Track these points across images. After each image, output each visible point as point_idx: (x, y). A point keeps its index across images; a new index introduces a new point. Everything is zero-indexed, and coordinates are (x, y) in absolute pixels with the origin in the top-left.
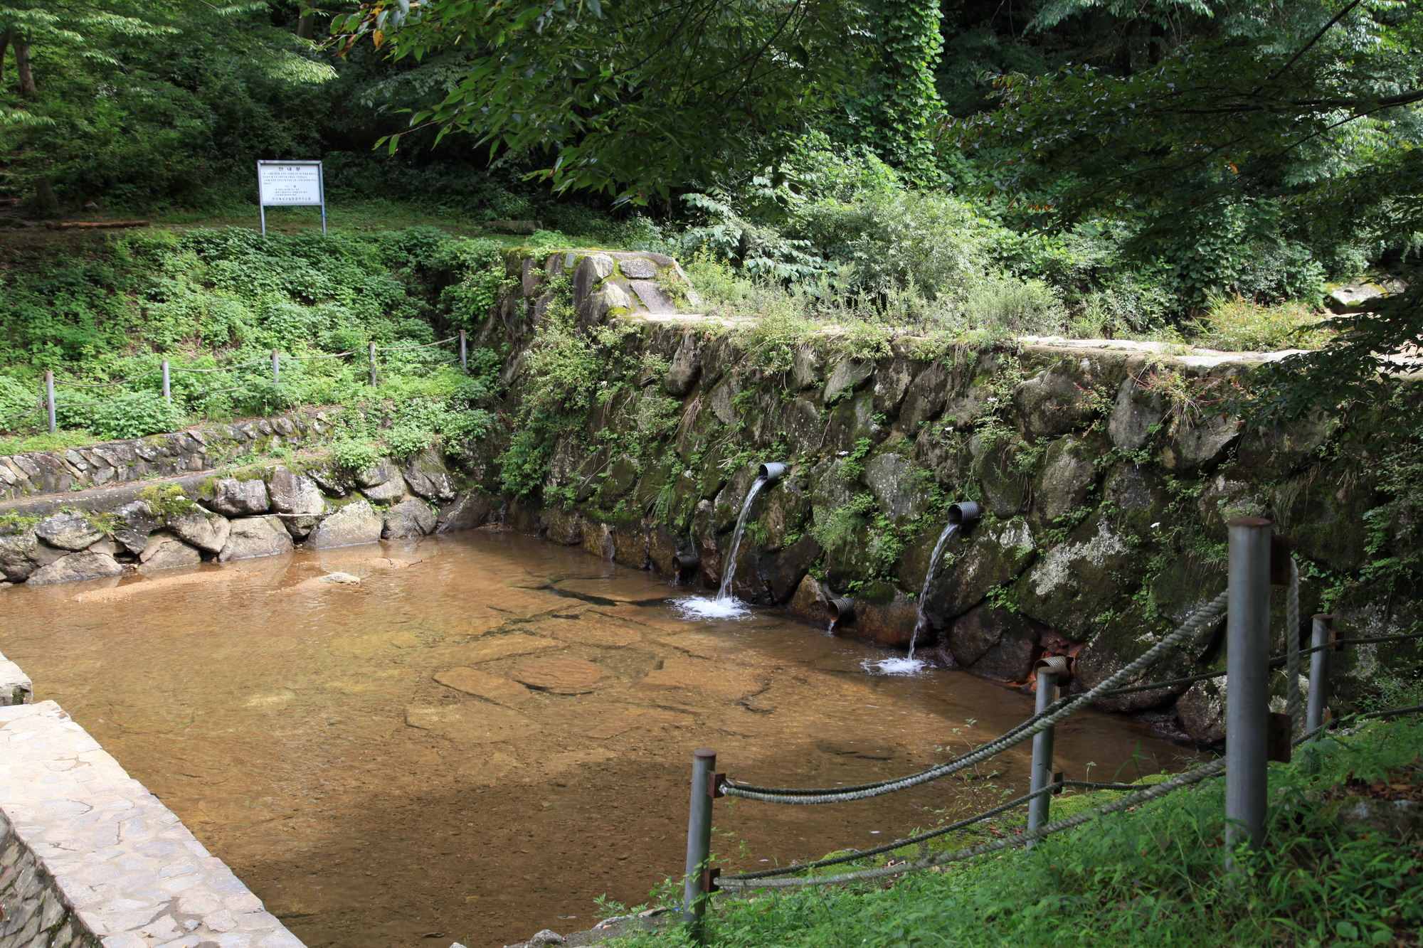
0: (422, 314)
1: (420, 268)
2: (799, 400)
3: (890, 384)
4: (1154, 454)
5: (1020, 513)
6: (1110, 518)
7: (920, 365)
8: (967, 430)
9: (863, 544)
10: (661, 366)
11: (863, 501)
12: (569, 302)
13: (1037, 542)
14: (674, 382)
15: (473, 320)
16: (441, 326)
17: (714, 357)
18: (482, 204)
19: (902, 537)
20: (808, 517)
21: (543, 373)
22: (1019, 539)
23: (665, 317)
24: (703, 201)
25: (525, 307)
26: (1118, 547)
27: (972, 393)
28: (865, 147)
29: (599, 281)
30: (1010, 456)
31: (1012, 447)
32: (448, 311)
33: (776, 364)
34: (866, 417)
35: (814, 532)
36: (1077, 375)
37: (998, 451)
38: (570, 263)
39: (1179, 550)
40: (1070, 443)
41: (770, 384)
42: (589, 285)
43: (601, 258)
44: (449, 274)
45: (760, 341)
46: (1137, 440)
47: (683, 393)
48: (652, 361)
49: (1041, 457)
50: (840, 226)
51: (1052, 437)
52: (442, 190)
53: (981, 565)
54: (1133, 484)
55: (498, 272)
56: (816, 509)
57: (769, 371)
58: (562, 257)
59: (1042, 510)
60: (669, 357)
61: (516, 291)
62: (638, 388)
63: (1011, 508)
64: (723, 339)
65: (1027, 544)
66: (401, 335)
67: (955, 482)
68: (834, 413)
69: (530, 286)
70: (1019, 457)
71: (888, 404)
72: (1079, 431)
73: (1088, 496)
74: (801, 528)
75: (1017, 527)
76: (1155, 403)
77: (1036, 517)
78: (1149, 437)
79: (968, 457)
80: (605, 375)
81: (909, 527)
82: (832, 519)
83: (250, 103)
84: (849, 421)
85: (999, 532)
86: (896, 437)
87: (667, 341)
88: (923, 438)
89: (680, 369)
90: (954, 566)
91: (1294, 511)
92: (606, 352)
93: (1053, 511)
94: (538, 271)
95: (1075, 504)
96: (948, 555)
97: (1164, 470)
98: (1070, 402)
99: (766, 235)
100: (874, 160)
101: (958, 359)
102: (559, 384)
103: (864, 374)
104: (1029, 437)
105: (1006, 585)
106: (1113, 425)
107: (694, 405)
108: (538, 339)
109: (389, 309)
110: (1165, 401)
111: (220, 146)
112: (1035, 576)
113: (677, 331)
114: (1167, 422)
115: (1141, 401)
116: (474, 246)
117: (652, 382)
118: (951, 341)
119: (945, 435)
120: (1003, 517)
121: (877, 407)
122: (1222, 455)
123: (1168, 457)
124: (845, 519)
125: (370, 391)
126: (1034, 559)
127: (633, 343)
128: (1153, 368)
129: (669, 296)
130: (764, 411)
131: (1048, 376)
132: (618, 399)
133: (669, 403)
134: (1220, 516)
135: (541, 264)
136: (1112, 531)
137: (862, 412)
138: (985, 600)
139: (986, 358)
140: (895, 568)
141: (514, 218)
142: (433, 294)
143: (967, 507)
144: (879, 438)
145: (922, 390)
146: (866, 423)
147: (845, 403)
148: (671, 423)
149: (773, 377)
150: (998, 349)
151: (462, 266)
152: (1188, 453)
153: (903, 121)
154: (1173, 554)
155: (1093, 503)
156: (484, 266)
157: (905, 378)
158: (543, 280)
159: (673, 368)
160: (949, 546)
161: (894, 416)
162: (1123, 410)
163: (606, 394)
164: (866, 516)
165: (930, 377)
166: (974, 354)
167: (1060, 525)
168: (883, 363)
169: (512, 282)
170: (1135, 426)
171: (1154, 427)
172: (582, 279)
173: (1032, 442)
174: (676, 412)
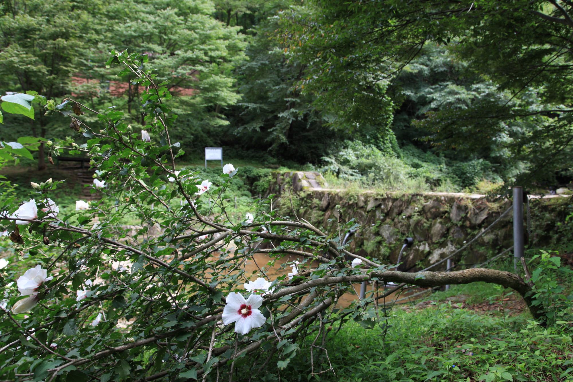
0: (248, 190)
1: (248, 177)
2: (359, 211)
3: (386, 206)
4: (464, 222)
5: (425, 240)
6: (451, 241)
7: (395, 200)
8: (409, 217)
9: (379, 250)
10: (318, 202)
11: (379, 238)
12: (291, 185)
13: (430, 248)
14: (322, 207)
15: (263, 191)
16: (254, 193)
17: (334, 199)
18: (264, 160)
19: (390, 248)
20: (362, 244)
21: (284, 205)
22: (425, 247)
23: (319, 189)
24: (327, 159)
25: (278, 187)
26: (454, 249)
27: (410, 207)
28: (372, 145)
29: (300, 179)
30: (422, 224)
31: (422, 222)
32: (256, 189)
33: (353, 200)
34: (379, 215)
35: (364, 248)
36: (441, 201)
37: (418, 223)
38: (291, 175)
39: (471, 249)
40: (439, 220)
41: (350, 206)
42: (297, 180)
43: (300, 174)
44: (256, 178)
45: (348, 194)
46: (458, 219)
47: (325, 210)
48: (316, 201)
49: (431, 224)
50: (366, 166)
51: (434, 219)
52: (253, 157)
53: (414, 256)
54: (458, 231)
55: (270, 178)
56: (365, 241)
57: (351, 203)
58: (289, 173)
59: (431, 239)
60: (320, 200)
61: (275, 183)
62: (311, 209)
63: (422, 239)
64: (337, 194)
65: (427, 249)
66: (242, 195)
67: (406, 232)
68: (370, 214)
69: (280, 181)
70: (425, 224)
71: (386, 211)
72: (441, 217)
73: (445, 235)
74: (360, 247)
75: (424, 244)
76: (463, 208)
77: (430, 241)
78: (462, 218)
79: (409, 225)
80: (302, 205)
81: (392, 245)
82: (369, 244)
83: (202, 133)
84: (374, 216)
85: (419, 246)
86: (388, 220)
87: (320, 195)
88: (396, 220)
89: (324, 203)
90: (406, 256)
91: (504, 237)
92: (302, 199)
93: (435, 240)
94: (282, 177)
95: (441, 237)
96: (404, 253)
97: (466, 227)
98: (439, 209)
99: (345, 168)
100: (374, 148)
101: (406, 198)
102: (288, 208)
103: (378, 203)
104: (427, 219)
105: (421, 261)
106: (451, 215)
107: (328, 213)
108: (282, 196)
109: (239, 188)
110: (466, 207)
111: (194, 145)
112: (430, 258)
113: (323, 193)
114: (467, 213)
115: (459, 208)
116: (262, 171)
117: (316, 207)
118: (404, 193)
119: (403, 219)
120: (420, 242)
121: (382, 211)
122: (483, 222)
123: (467, 223)
124: (373, 244)
125: (235, 210)
126: (429, 253)
127: (310, 196)
128: (462, 198)
129: (319, 184)
130: (349, 214)
131: (432, 202)
132: (305, 212)
133: (321, 213)
134: (483, 239)
135: (283, 175)
136: (452, 245)
137: (378, 213)
138: (415, 265)
139: (414, 197)
140: (388, 257)
141: (273, 164)
142: (251, 184)
143: (410, 239)
144: (383, 221)
145: (395, 207)
146: (379, 217)
147: (373, 211)
148: (322, 218)
149: (352, 204)
150: (417, 195)
151: (260, 176)
152: (473, 222)
153: (382, 138)
154: (470, 250)
155: (446, 237)
156: (266, 176)
157: (390, 204)
158: (283, 180)
159: (322, 203)
160: (405, 250)
161: (387, 214)
162: (454, 210)
163: (302, 210)
164: (380, 243)
165: (398, 203)
166: (410, 196)
167: (437, 243)
168: (384, 200)
169: (274, 180)
170: (458, 215)
171: (463, 215)
172: (295, 179)
173: (428, 220)
174: (323, 215)
